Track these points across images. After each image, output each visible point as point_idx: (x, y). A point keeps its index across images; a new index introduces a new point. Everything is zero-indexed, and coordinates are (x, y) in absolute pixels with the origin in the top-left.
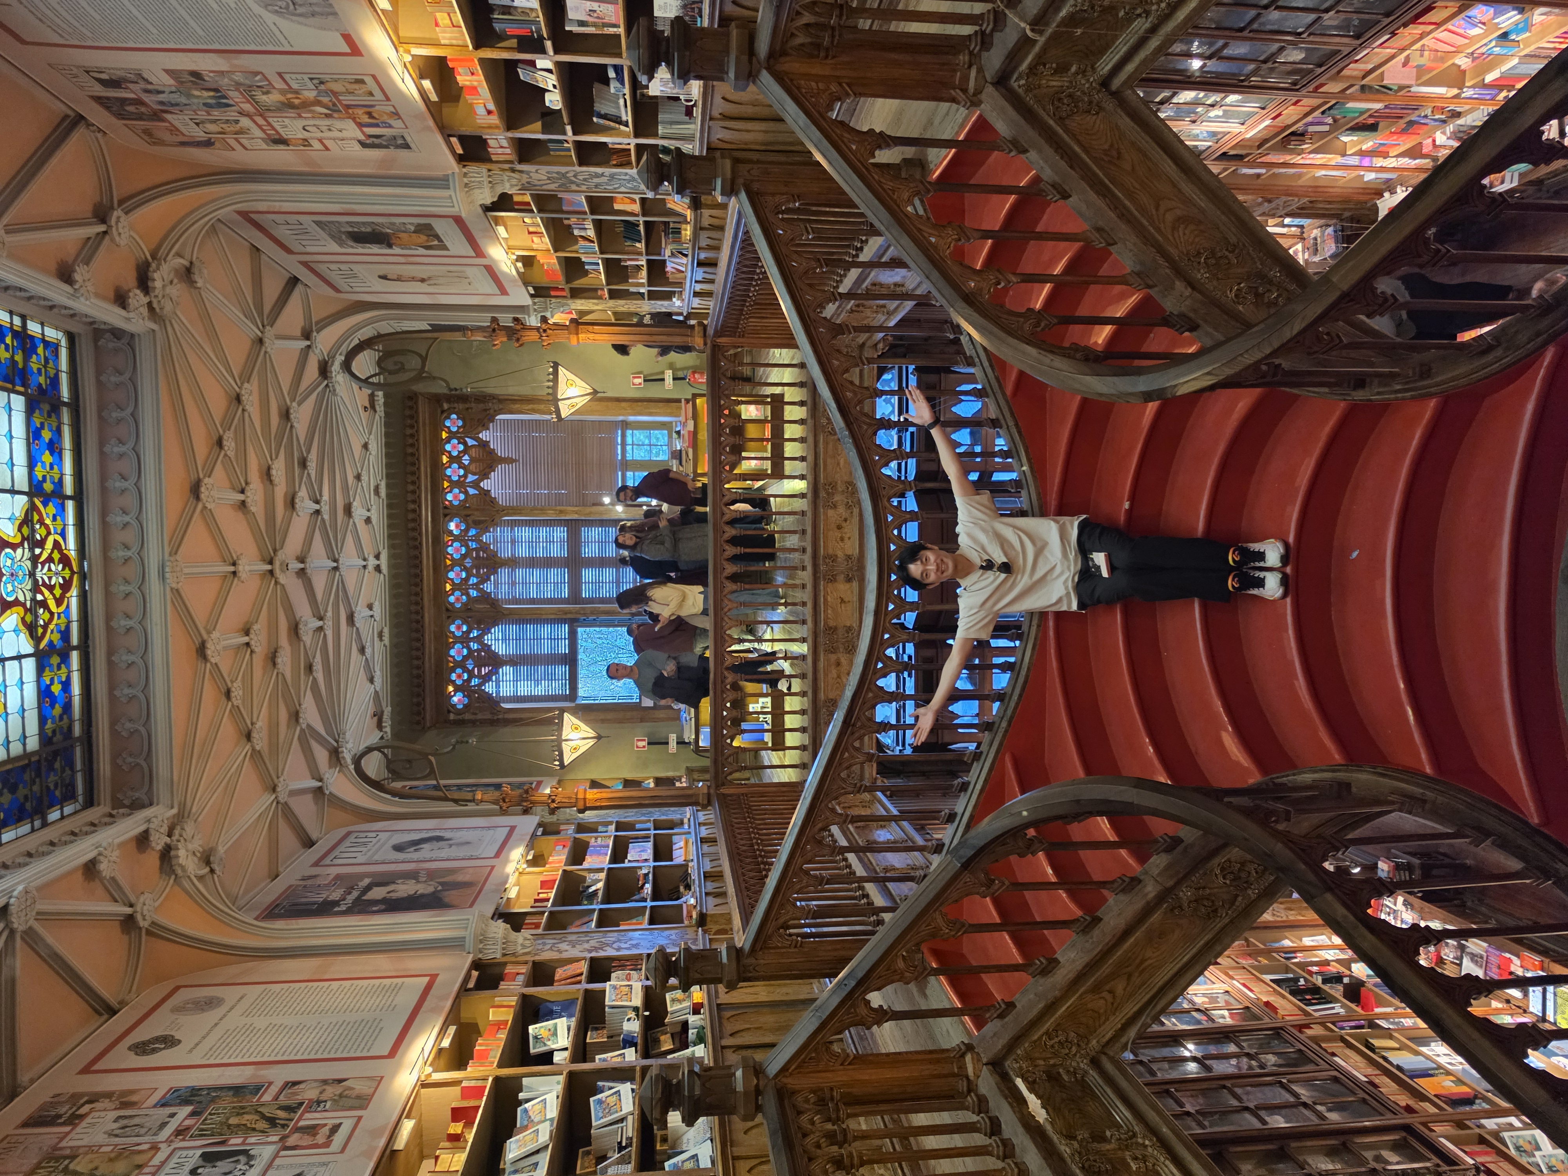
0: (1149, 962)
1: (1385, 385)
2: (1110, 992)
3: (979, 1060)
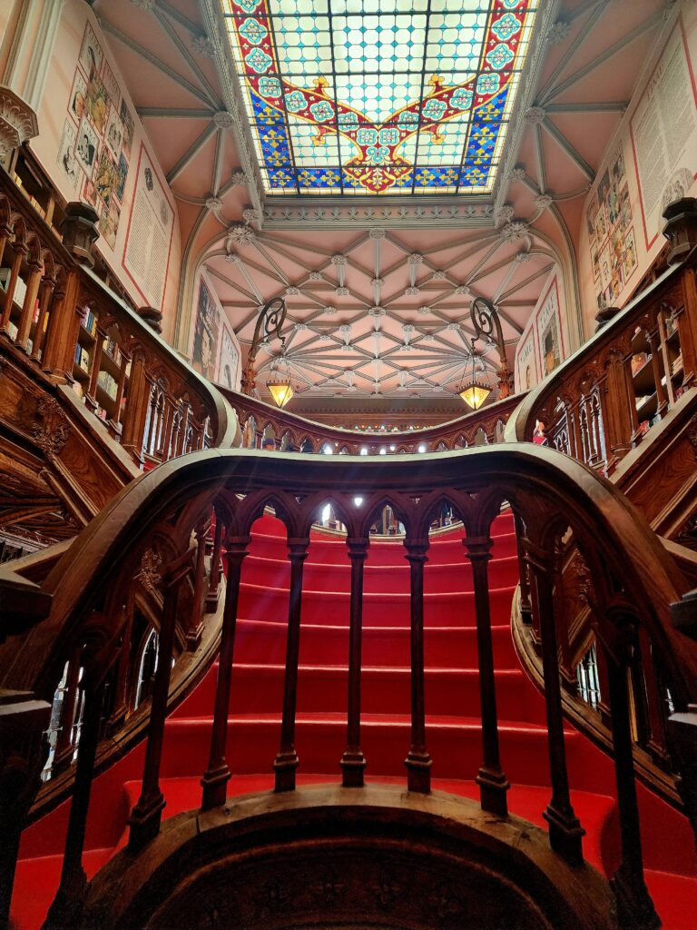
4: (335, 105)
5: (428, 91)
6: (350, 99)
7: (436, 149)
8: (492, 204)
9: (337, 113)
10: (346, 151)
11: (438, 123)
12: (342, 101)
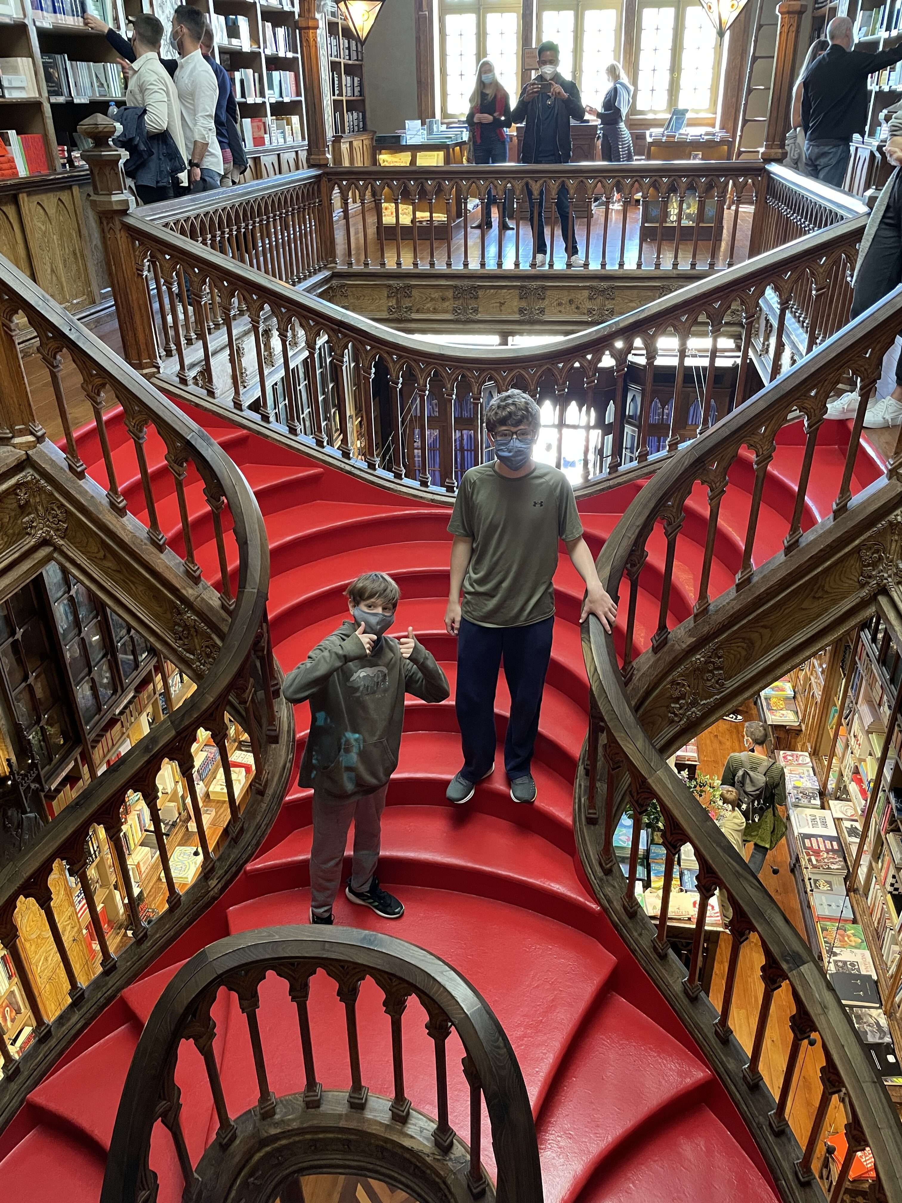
0: (134, 588)
1: (585, 791)
2: (105, 556)
3: (30, 448)
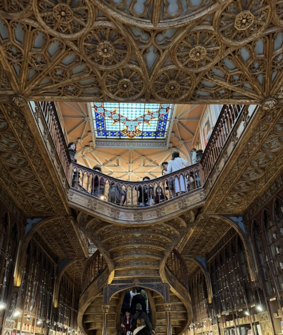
4: (119, 115)
5: (146, 113)
6: (124, 114)
7: (149, 127)
8: (166, 142)
9: (120, 117)
10: (122, 127)
11: (149, 121)
12: (121, 114)
